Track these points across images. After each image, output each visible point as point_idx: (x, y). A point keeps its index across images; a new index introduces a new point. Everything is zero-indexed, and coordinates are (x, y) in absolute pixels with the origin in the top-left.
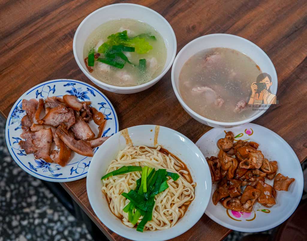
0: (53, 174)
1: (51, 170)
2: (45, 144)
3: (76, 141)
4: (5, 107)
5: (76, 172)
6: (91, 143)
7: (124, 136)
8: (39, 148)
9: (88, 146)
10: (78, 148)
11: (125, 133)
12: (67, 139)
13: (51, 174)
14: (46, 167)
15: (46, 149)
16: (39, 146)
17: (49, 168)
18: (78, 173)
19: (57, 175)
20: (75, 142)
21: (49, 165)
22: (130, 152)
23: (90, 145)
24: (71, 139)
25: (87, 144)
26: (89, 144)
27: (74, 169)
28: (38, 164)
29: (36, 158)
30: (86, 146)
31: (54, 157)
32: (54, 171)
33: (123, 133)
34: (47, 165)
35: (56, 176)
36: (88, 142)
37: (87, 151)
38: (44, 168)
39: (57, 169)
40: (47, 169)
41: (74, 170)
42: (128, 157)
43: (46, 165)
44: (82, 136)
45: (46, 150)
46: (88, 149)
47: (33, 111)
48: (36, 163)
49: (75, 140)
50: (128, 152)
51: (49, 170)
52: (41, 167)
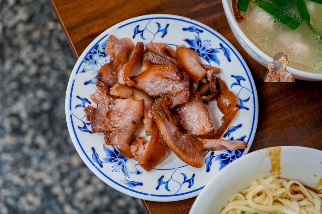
0: (127, 180)
1: (126, 171)
2: (127, 124)
3: (180, 134)
4: (80, 36)
5: (167, 188)
6: (204, 143)
7: (271, 159)
8: (116, 128)
9: (198, 148)
10: (180, 148)
11: (275, 155)
12: (168, 128)
13: (124, 179)
14: (120, 164)
15: (128, 132)
16: (117, 126)
17: (123, 167)
18: (169, 191)
19: (134, 184)
20: (178, 136)
21: (125, 161)
22: (273, 190)
23: (202, 148)
24: (173, 129)
25: (198, 144)
26: (201, 144)
27: (164, 180)
28: (107, 155)
29: (106, 144)
30: (195, 147)
31: (137, 150)
32: (130, 175)
33: (271, 154)
34: (122, 160)
35: (132, 186)
36: (200, 140)
37: (194, 158)
38: (115, 163)
39: (136, 171)
40: (121, 167)
41: (165, 183)
42: (268, 197)
43: (119, 160)
44: (192, 128)
45: (126, 134)
46: (197, 155)
47: (123, 60)
48: (105, 151)
49: (178, 132)
50: (270, 189)
51: (123, 170)
52: (111, 160)
